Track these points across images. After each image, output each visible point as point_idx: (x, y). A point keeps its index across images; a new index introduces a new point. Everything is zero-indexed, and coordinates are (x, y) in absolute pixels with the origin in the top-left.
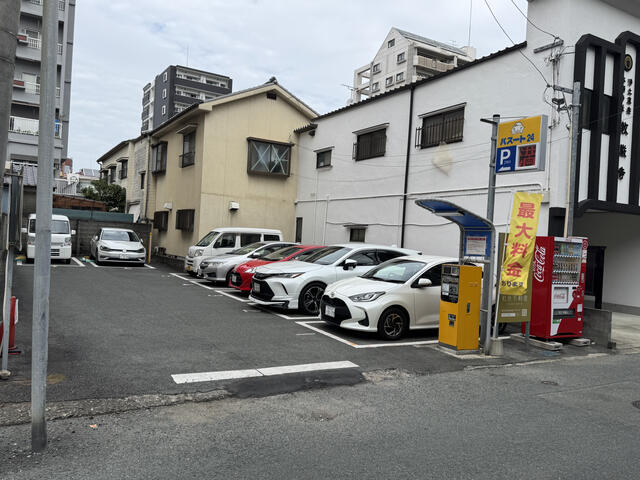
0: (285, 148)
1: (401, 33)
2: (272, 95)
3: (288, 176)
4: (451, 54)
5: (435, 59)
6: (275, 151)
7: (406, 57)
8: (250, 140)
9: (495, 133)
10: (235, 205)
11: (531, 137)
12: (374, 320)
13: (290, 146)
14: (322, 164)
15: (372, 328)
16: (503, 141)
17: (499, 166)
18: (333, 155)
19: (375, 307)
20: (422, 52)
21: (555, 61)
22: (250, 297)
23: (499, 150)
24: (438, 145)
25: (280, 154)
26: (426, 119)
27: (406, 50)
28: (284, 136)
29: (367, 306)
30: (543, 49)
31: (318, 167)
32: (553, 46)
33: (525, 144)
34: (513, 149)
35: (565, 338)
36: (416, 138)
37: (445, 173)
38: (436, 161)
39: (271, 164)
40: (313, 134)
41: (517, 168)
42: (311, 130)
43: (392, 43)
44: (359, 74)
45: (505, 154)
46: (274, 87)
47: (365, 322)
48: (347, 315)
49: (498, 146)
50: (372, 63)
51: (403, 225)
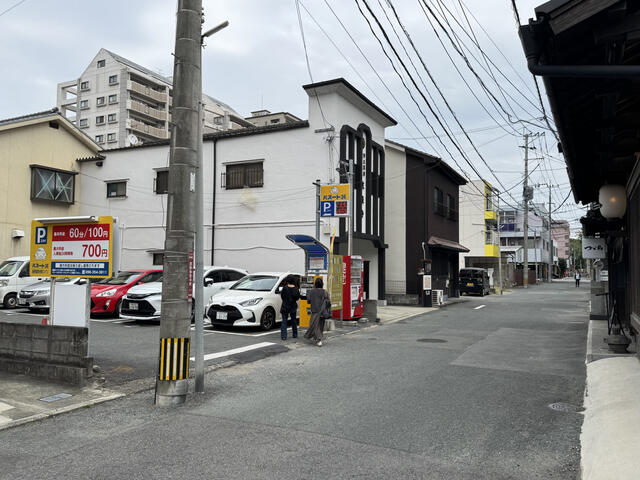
0: (68, 176)
1: (113, 56)
2: (54, 125)
3: (73, 203)
4: (162, 83)
5: (147, 86)
6: (59, 178)
7: (118, 80)
8: (33, 168)
9: (318, 191)
10: (20, 233)
11: (344, 197)
12: (258, 317)
13: (73, 174)
14: (114, 194)
15: (257, 323)
16: (325, 197)
17: (323, 213)
18: (127, 187)
19: (258, 309)
20: (134, 78)
21: (330, 140)
22: (121, 316)
23: (323, 203)
24: (242, 188)
25: (64, 181)
26: (229, 167)
27: (118, 73)
28: (66, 164)
29: (253, 308)
30: (321, 131)
31: (108, 196)
32: (327, 130)
33: (339, 200)
34: (332, 203)
35: (357, 318)
36: (221, 180)
37: (252, 210)
38: (242, 201)
39: (55, 192)
40: (100, 165)
41: (335, 214)
42: (99, 161)
43: (102, 63)
44: (63, 88)
45: (327, 205)
46: (59, 117)
47: (252, 319)
48: (239, 316)
49: (322, 200)
50: (80, 80)
51: (213, 250)
